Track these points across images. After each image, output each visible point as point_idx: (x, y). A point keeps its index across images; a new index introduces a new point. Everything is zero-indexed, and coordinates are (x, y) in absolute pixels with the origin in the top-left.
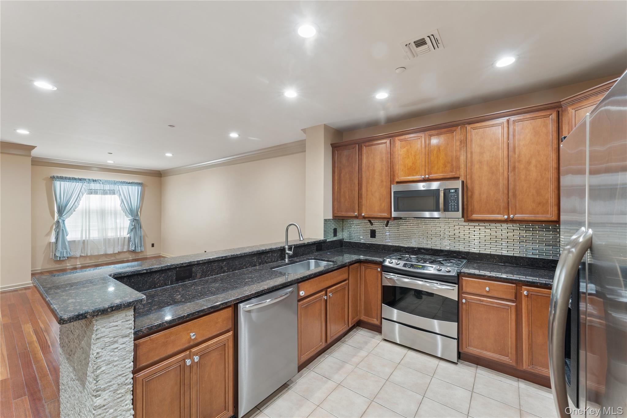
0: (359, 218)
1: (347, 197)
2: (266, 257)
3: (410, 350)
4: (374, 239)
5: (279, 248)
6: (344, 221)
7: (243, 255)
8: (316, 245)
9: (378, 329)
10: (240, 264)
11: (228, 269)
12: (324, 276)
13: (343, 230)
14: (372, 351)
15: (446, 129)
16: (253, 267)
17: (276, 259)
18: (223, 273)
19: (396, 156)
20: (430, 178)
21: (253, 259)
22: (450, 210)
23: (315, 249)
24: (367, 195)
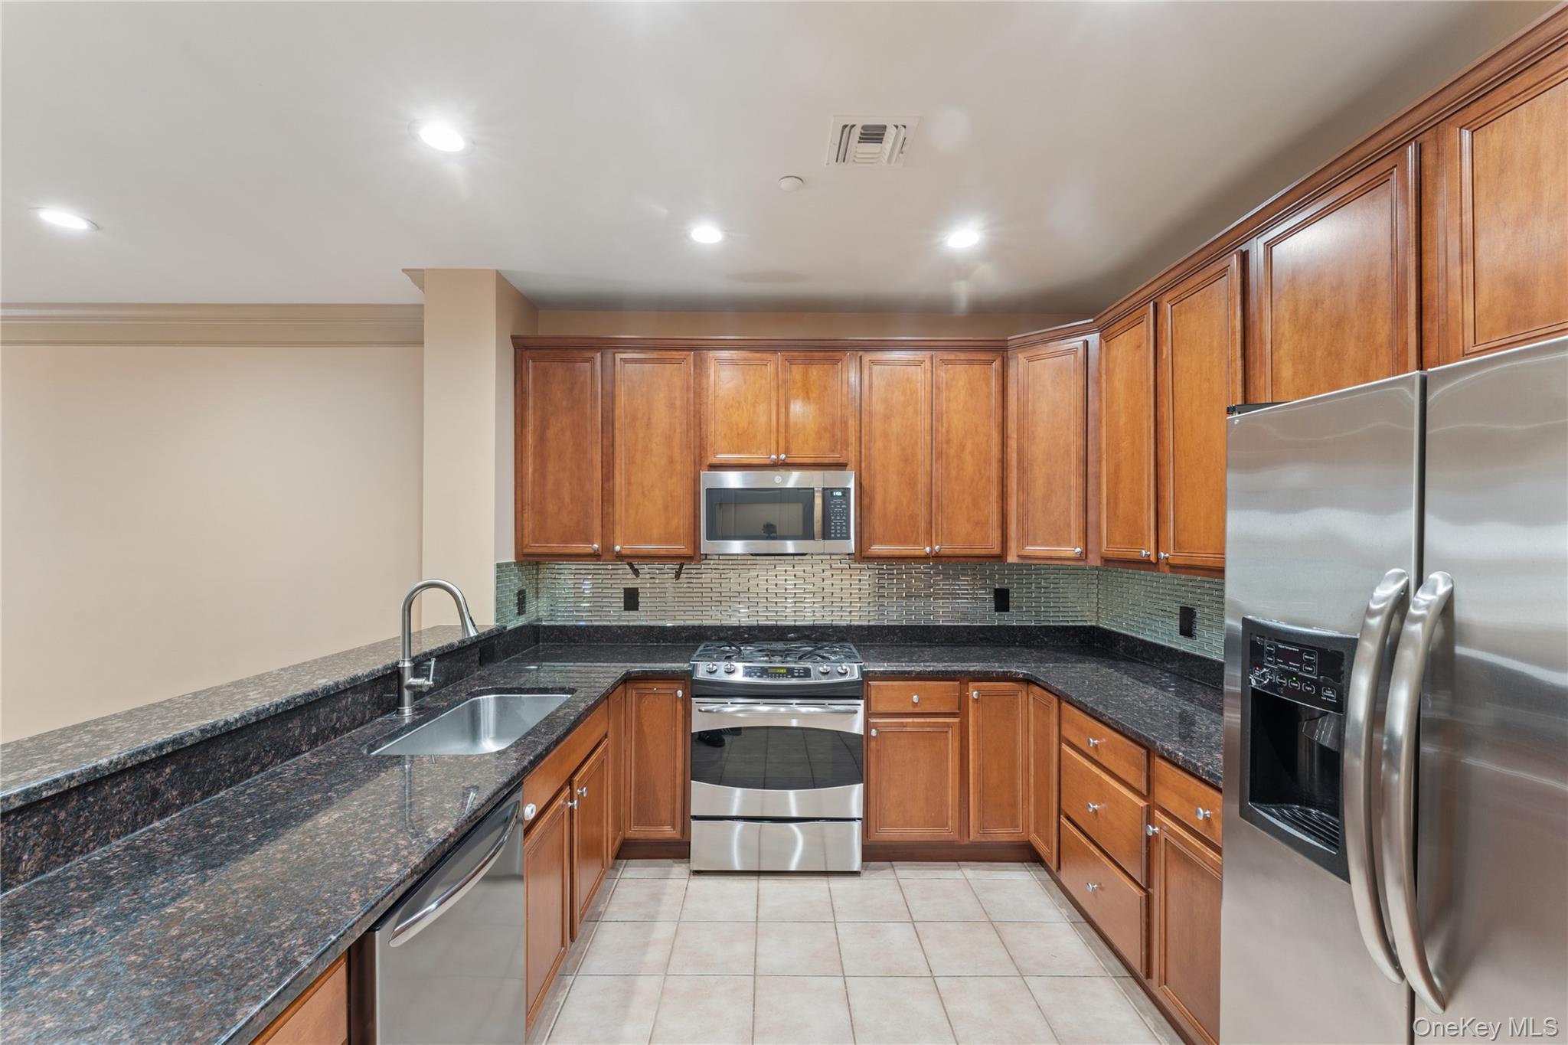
0: (603, 558)
1: (567, 500)
2: (333, 711)
3: (762, 877)
4: (632, 613)
5: (378, 671)
6: (541, 567)
7: (254, 719)
8: (480, 645)
9: (679, 850)
10: (236, 761)
11: (182, 795)
12: (569, 740)
13: (537, 593)
14: (681, 913)
15: (822, 354)
16: (288, 758)
17: (368, 712)
18: (161, 816)
19: (710, 399)
20: (789, 461)
21: (289, 730)
22: (833, 535)
23: (477, 659)
24: (628, 495)
